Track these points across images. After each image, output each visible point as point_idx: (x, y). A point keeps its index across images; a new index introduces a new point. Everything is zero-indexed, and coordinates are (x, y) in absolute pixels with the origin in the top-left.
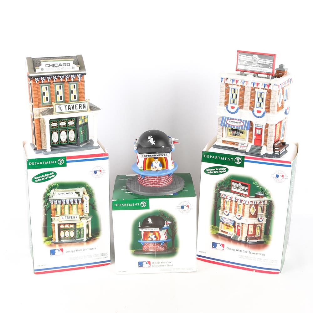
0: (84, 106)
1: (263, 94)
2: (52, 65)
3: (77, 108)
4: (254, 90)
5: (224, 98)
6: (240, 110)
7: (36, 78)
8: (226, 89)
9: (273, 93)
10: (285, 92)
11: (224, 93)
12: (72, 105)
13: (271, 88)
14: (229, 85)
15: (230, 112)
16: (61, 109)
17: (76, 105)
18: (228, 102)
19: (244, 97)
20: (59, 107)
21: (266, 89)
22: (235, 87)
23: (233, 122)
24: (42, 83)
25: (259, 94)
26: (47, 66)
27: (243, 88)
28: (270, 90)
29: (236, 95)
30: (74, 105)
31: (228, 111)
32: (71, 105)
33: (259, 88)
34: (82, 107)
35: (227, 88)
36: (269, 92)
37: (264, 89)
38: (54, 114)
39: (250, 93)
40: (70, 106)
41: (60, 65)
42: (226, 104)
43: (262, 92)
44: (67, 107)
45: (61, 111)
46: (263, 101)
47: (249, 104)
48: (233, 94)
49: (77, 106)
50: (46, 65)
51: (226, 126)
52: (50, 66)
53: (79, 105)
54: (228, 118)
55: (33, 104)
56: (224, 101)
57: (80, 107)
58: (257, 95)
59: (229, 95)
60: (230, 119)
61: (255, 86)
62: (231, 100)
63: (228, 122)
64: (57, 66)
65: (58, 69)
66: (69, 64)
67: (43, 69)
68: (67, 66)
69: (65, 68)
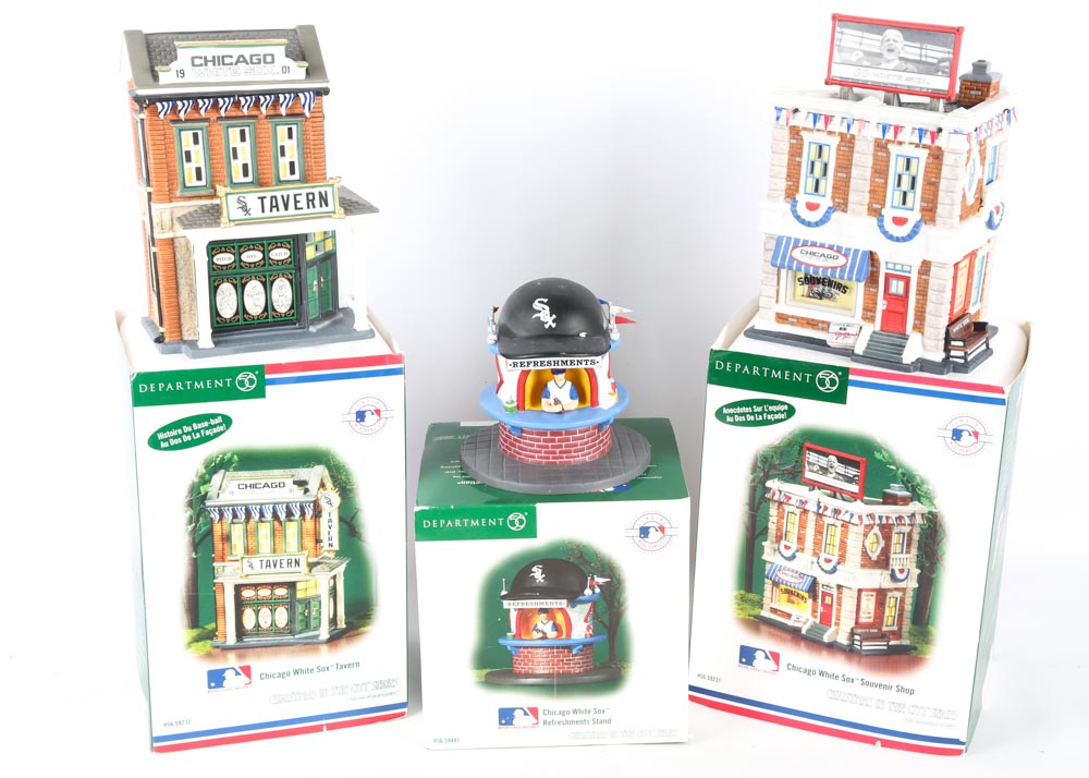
0: (324, 200)
1: (914, 163)
2: (213, 61)
3: (299, 205)
4: (886, 148)
5: (785, 175)
6: (836, 215)
7: (158, 104)
8: (792, 146)
9: (948, 159)
10: (989, 154)
11: (785, 159)
12: (283, 196)
13: (941, 142)
14: (803, 133)
15: (803, 222)
16: (245, 208)
17: (295, 196)
18: (798, 187)
19: (850, 173)
20: (239, 201)
21: (925, 147)
22: (822, 138)
23: (813, 254)
24: (179, 121)
25: (902, 162)
26: (197, 61)
27: (848, 142)
28: (939, 149)
29: (826, 165)
30: (288, 196)
31: (798, 217)
32: (278, 194)
33: (900, 143)
34: (317, 202)
35: (794, 141)
36: (937, 156)
37: (917, 146)
38: (222, 225)
39: (871, 158)
40: (275, 197)
41: (241, 59)
42: (791, 194)
43: (910, 155)
44: (267, 203)
45: (248, 216)
46: (913, 187)
47: (867, 195)
48: (813, 163)
49: (298, 198)
50: (193, 58)
51: (790, 268)
52: (206, 61)
53: (308, 194)
54: (797, 241)
55: (150, 189)
56: (782, 184)
57: (310, 202)
58: (896, 166)
59: (799, 164)
60: (803, 246)
61: (890, 135)
62: (806, 182)
63: (796, 254)
64: (231, 64)
65: (235, 72)
66: (272, 55)
67: (182, 73)
68: (265, 62)
69: (260, 70)
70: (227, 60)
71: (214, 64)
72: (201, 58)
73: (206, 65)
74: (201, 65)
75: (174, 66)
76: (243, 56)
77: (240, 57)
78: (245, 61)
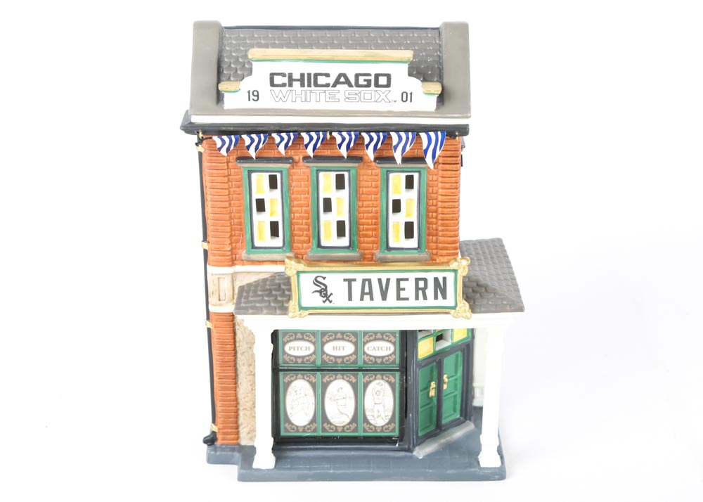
2: (302, 80)
41: (342, 79)
64: (327, 85)
65: (333, 98)
66: (389, 76)
67: (256, 95)
68: (377, 85)
69: (368, 96)
70: (321, 80)
71: (302, 85)
72: (284, 75)
73: (291, 85)
74: (284, 85)
75: (248, 84)
76: (345, 76)
77: (340, 76)
78: (348, 82)
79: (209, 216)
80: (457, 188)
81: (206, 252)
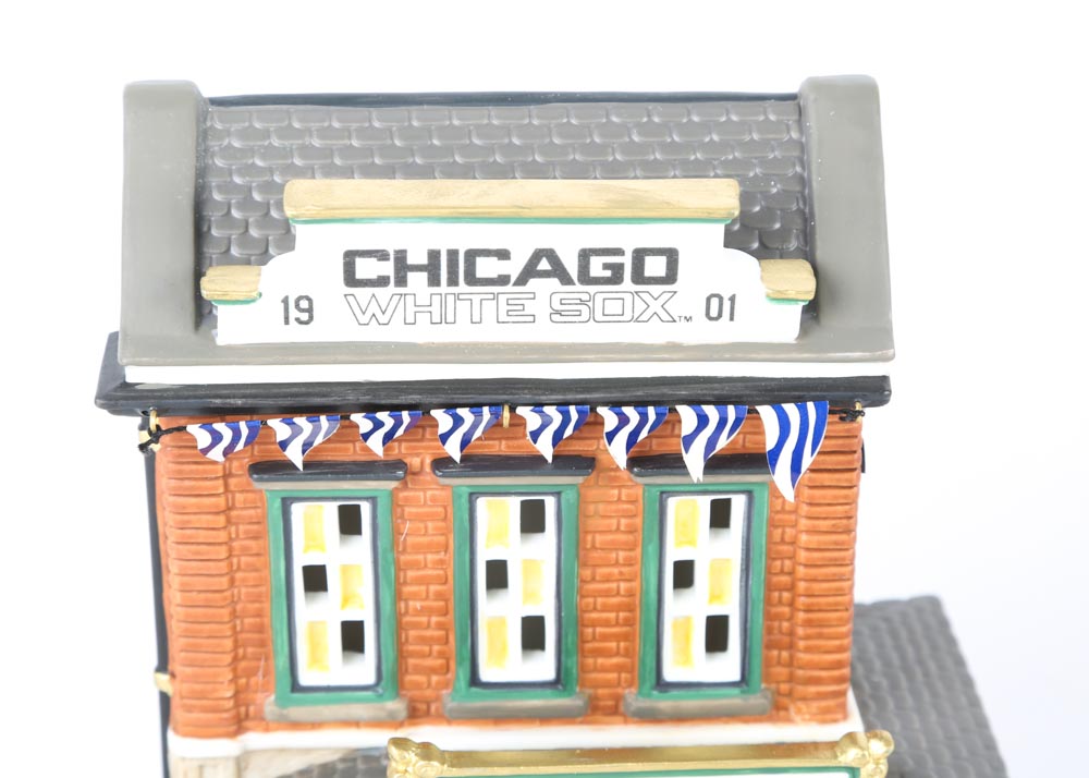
2: (432, 268)
41: (544, 265)
64: (503, 280)
65: (518, 314)
66: (671, 256)
67: (303, 308)
68: (639, 277)
69: (613, 307)
70: (486, 267)
71: (434, 281)
72: (382, 255)
73: (401, 281)
74: (382, 281)
75: (280, 275)
76: (550, 255)
77: (538, 255)
78: (559, 271)
79: (174, 611)
80: (849, 531)
81: (165, 700)
